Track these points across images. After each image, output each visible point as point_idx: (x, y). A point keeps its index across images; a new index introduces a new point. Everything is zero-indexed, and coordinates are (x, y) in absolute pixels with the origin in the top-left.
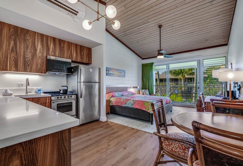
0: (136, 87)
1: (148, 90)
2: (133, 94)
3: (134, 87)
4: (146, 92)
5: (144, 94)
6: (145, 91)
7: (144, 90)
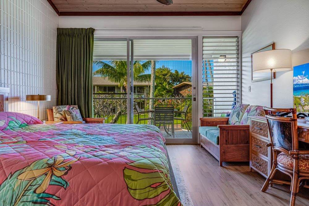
0: (42, 98)
1: (76, 106)
2: (30, 122)
3: (31, 98)
4: (74, 113)
5: (66, 119)
6: (69, 108)
7: (65, 108)
